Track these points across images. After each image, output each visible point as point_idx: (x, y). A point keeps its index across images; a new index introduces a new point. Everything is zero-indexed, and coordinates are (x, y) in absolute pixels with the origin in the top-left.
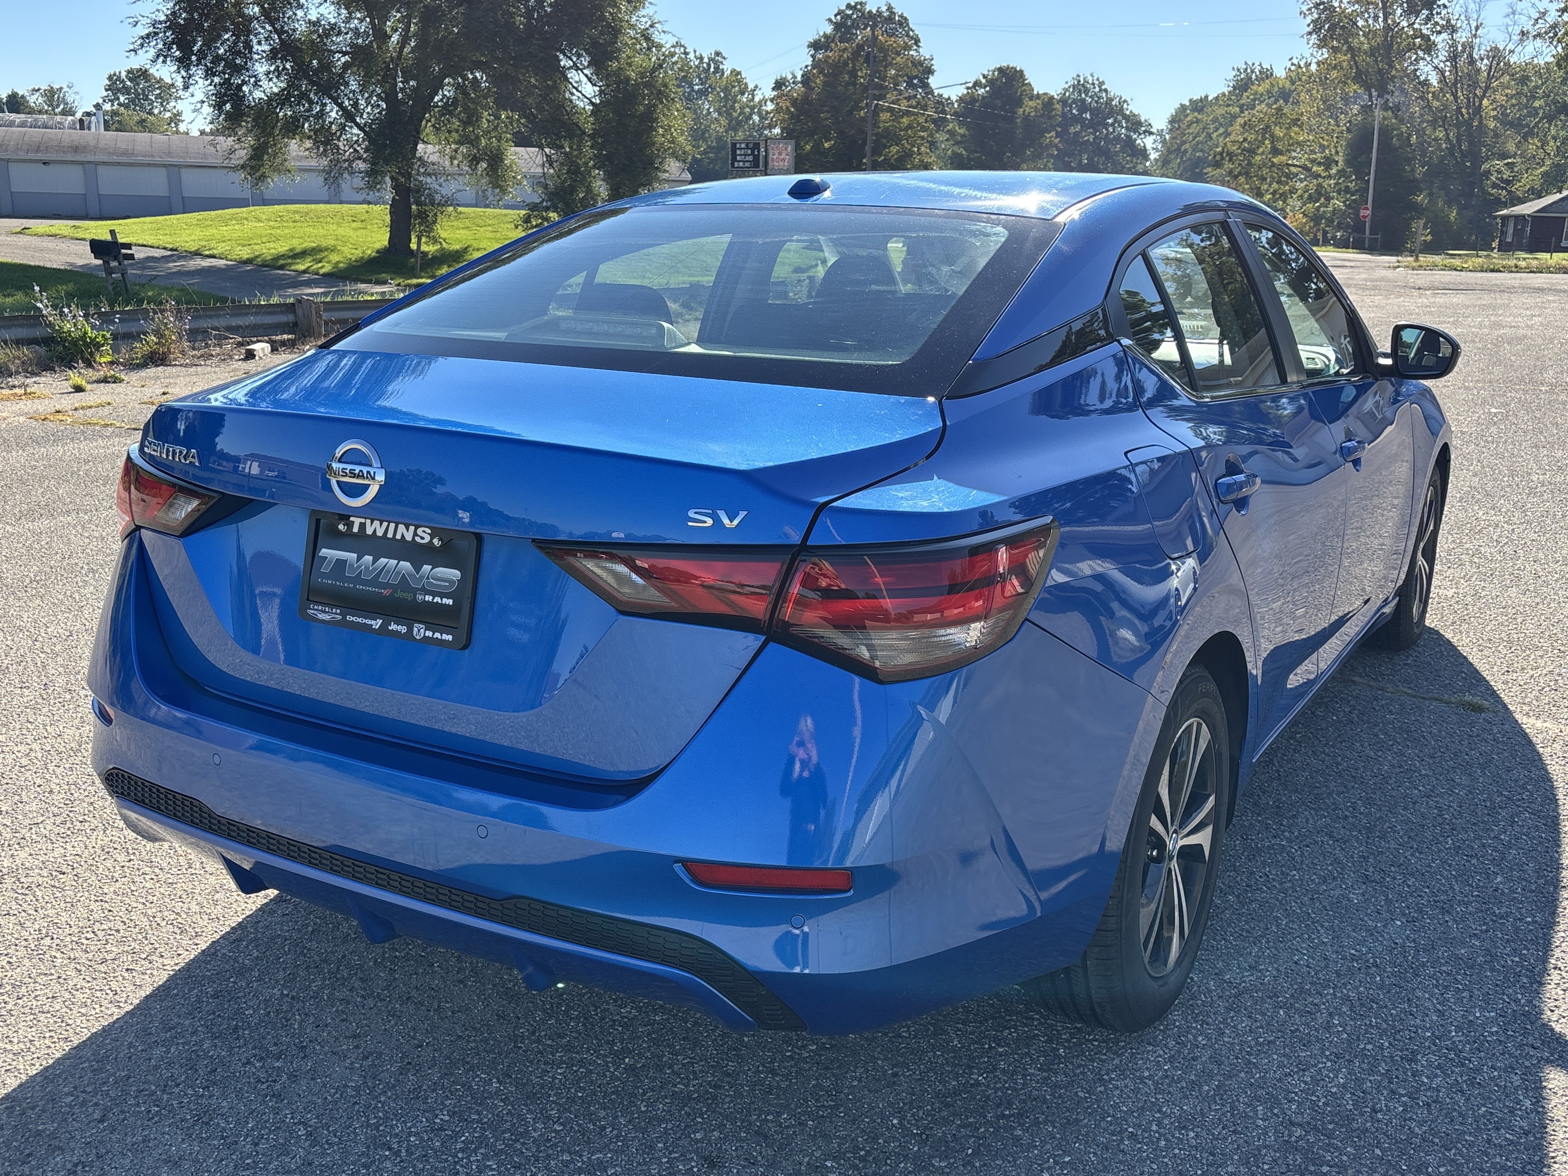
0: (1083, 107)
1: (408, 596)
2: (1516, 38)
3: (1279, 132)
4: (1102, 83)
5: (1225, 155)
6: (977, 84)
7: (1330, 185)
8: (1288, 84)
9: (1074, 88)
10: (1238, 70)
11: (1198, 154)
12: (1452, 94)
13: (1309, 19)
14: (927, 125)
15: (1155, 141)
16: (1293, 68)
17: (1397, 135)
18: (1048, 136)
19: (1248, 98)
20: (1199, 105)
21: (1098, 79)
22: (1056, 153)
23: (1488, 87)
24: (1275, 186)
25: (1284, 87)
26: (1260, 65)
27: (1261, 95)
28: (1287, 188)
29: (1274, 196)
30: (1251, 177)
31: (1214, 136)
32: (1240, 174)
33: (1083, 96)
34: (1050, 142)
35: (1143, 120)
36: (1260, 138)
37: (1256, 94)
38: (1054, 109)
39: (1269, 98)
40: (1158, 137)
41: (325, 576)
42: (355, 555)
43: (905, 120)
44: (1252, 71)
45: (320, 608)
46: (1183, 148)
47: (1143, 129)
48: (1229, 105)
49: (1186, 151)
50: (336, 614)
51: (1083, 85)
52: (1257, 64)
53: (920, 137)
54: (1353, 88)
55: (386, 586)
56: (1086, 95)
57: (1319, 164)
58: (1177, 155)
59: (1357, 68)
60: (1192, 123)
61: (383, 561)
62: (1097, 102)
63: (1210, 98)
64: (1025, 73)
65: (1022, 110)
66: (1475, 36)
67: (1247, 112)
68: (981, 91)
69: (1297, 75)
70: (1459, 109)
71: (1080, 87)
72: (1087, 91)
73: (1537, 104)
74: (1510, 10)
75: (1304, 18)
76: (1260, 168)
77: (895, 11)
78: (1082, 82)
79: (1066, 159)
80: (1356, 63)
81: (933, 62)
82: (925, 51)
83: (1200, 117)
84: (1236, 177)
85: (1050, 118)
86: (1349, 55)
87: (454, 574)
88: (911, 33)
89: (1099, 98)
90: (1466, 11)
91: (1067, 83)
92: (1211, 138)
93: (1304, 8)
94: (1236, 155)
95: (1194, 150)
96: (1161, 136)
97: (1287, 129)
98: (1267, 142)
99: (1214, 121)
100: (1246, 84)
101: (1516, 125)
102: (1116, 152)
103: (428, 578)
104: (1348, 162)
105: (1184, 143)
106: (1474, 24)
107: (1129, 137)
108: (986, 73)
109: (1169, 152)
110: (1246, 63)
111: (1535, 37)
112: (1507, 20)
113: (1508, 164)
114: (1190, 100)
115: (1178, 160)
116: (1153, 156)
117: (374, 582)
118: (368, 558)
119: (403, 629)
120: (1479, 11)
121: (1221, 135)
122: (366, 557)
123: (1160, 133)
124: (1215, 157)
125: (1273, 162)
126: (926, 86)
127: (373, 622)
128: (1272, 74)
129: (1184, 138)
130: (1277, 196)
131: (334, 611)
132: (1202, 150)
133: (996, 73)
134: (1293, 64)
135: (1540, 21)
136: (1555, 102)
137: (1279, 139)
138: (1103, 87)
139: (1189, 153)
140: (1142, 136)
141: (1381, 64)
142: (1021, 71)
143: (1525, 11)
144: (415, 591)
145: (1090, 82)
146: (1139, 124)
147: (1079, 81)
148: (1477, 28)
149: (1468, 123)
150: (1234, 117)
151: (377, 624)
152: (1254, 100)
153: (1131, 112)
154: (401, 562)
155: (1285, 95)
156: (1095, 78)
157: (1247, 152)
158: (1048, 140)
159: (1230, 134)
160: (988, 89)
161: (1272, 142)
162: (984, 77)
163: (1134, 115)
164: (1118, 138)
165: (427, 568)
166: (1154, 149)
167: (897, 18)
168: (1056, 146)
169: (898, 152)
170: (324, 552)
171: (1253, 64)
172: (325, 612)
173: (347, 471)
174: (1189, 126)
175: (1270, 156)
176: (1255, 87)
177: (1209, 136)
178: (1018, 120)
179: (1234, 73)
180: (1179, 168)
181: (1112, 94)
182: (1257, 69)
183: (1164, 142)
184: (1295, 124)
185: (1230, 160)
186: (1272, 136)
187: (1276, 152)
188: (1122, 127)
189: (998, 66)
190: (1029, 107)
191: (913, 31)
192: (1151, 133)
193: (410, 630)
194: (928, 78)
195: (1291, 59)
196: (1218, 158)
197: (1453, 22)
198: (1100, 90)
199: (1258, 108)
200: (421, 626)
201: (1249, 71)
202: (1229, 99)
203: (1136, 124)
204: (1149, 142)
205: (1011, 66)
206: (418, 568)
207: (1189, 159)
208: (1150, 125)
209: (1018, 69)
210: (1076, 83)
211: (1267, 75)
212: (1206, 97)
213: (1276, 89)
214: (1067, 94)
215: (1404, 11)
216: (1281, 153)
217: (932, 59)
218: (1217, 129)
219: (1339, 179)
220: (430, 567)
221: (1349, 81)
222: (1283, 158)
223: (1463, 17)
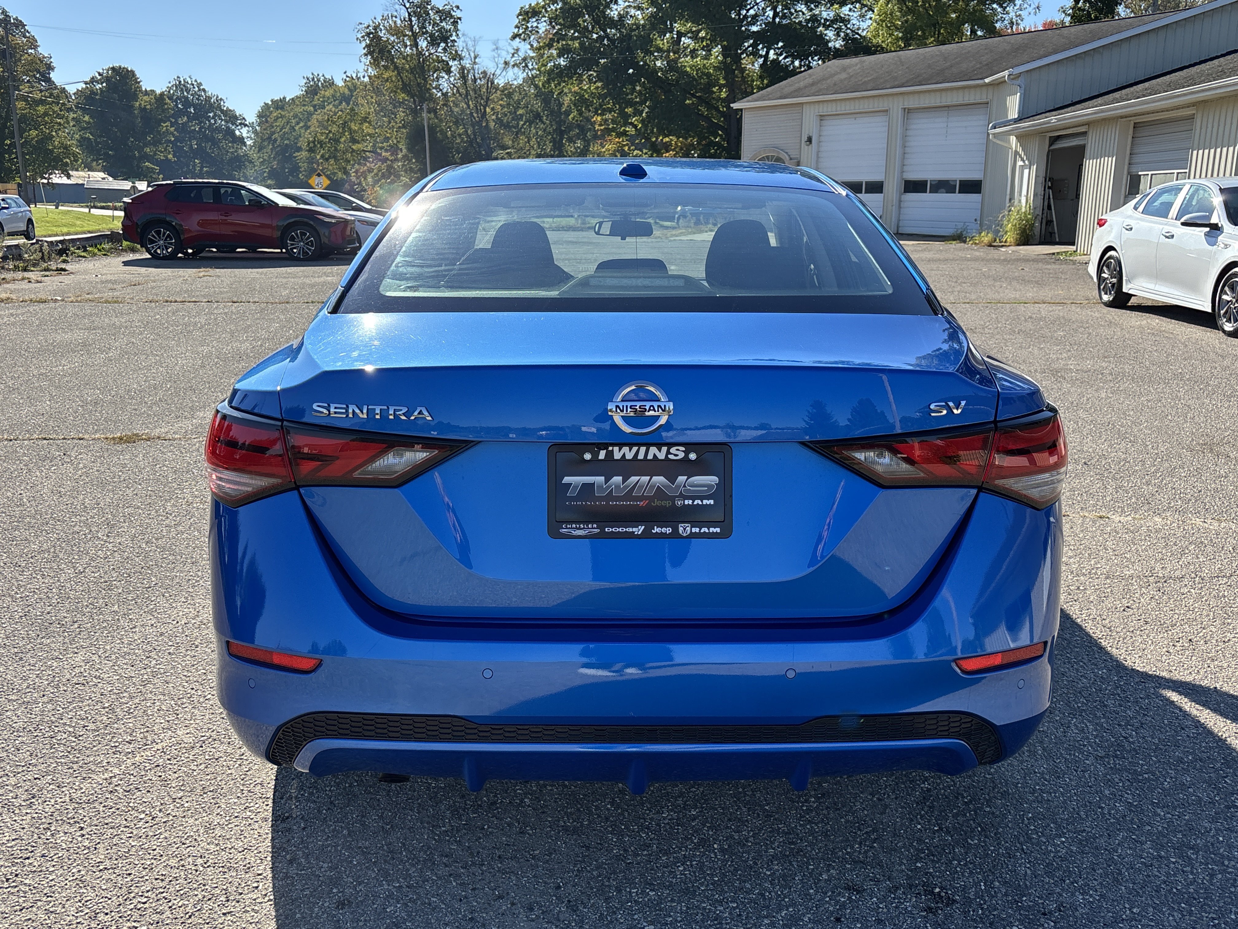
0: (187, 103)
1: (668, 504)
2: (501, 66)
3: (354, 127)
4: (199, 85)
5: (316, 143)
6: (93, 80)
7: (399, 166)
8: (347, 92)
9: (176, 87)
10: (308, 79)
11: (285, 142)
12: (466, 103)
13: (364, 44)
14: (62, 113)
15: (248, 132)
16: (348, 79)
17: (440, 131)
18: (164, 125)
19: (319, 100)
20: (280, 104)
21: (196, 81)
22: (173, 139)
23: (488, 99)
24: (356, 166)
25: (344, 93)
26: (323, 76)
27: (328, 98)
28: (366, 168)
29: (357, 174)
30: (339, 160)
31: (297, 128)
32: (330, 157)
33: (185, 93)
34: (167, 130)
35: (238, 115)
36: (341, 130)
37: (324, 97)
38: (166, 104)
39: (335, 101)
40: (251, 128)
41: (572, 499)
42: (603, 478)
43: (41, 109)
44: (319, 80)
45: (574, 526)
46: (273, 137)
47: (239, 121)
48: (304, 105)
49: (276, 140)
50: (593, 528)
51: (184, 86)
52: (321, 75)
53: (57, 123)
54: (402, 96)
55: (642, 498)
56: (188, 93)
57: (386, 151)
58: (269, 143)
59: (403, 81)
60: (278, 118)
61: (634, 479)
62: (198, 99)
63: (287, 100)
64: (136, 73)
65: (138, 103)
66: (475, 63)
67: (319, 111)
68: (99, 86)
69: (352, 85)
70: (471, 114)
71: (182, 86)
72: (188, 91)
73: (520, 112)
74: (495, 47)
75: (360, 42)
76: (344, 153)
77: (10, 15)
78: (183, 82)
79: (178, 144)
80: (401, 78)
81: (52, 60)
82: (43, 51)
83: (283, 113)
84: (327, 160)
85: (164, 111)
86: (396, 72)
87: (713, 480)
88: (27, 34)
89: (199, 96)
90: (467, 45)
91: (170, 82)
92: (295, 130)
93: (359, 36)
94: (325, 143)
95: (282, 139)
96: (253, 127)
97: (360, 124)
98: (347, 134)
99: (295, 116)
100: (315, 90)
101: (507, 126)
102: (219, 139)
103: (684, 486)
104: (409, 150)
105: (274, 133)
106: (472, 55)
107: (228, 128)
108: (101, 71)
109: (263, 140)
110: (313, 74)
111: (514, 66)
112: (494, 53)
113: (507, 153)
114: (272, 101)
115: (271, 147)
116: (249, 142)
117: (629, 495)
118: (618, 479)
119: (669, 530)
120: (474, 46)
121: (302, 127)
122: (615, 478)
123: (252, 125)
124: (309, 144)
125: (352, 149)
126: (49, 80)
127: (634, 529)
128: (333, 83)
129: (273, 130)
130: (359, 174)
131: (590, 526)
132: (288, 139)
133: (110, 72)
134: (347, 76)
135: (516, 55)
136: (532, 111)
137: (355, 131)
138: (202, 87)
139: (279, 141)
140: (239, 127)
141: (419, 80)
142: (132, 72)
143: (505, 48)
144: (673, 499)
145: (190, 82)
146: (236, 118)
147: (180, 82)
148: (475, 58)
149: (479, 123)
150: (310, 114)
151: (639, 530)
152: (324, 102)
153: (227, 108)
154: (654, 478)
155: (346, 99)
156: (193, 80)
157: (334, 141)
158: (165, 128)
159: (309, 127)
160: (104, 84)
161: (351, 134)
162: (100, 74)
163: (230, 110)
164: (219, 129)
165: (682, 479)
166: (248, 137)
167: (12, 21)
168: (172, 133)
169: (37, 135)
170: (567, 480)
171: (318, 75)
172: (580, 529)
173: (637, 407)
174: (276, 120)
175: (350, 144)
176: (323, 92)
177: (293, 128)
178: (136, 112)
179: (305, 81)
180: (272, 152)
181: (210, 93)
182: (322, 79)
183: (255, 132)
184: (365, 121)
185: (321, 146)
186: (350, 129)
187: (354, 141)
188: (222, 120)
189: (111, 66)
190: (143, 101)
191: (29, 33)
192: (246, 125)
193: (675, 530)
194: (49, 74)
195: (345, 73)
196: (311, 145)
197: (460, 53)
198: (199, 90)
199: (327, 108)
200: (687, 525)
201: (316, 79)
202: (304, 101)
203: (232, 118)
204: (244, 132)
205: (123, 66)
206: (672, 480)
207: (279, 146)
208: (244, 118)
209: (129, 69)
210: (178, 83)
211: (330, 83)
212: (284, 98)
213: (339, 95)
214: (172, 92)
215: (429, 43)
216: (358, 142)
217: (51, 57)
218: (298, 123)
219: (404, 162)
220: (686, 477)
221: (399, 91)
222: (360, 146)
223: (465, 50)
